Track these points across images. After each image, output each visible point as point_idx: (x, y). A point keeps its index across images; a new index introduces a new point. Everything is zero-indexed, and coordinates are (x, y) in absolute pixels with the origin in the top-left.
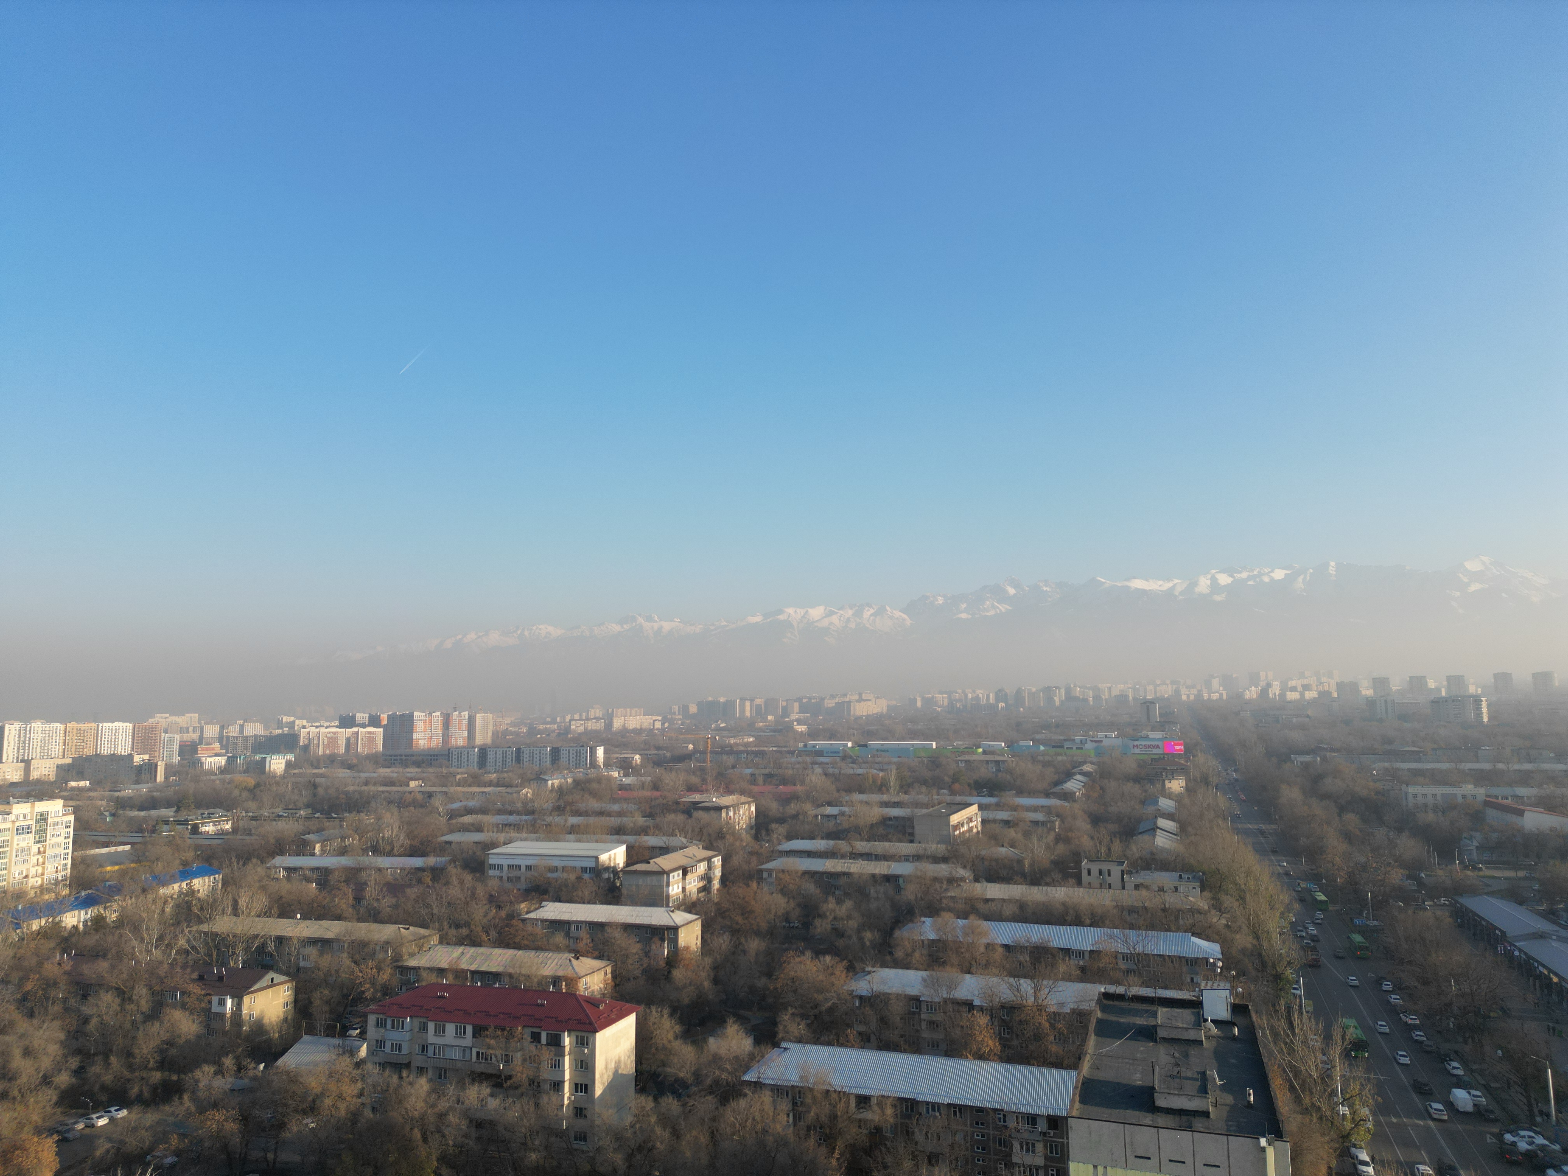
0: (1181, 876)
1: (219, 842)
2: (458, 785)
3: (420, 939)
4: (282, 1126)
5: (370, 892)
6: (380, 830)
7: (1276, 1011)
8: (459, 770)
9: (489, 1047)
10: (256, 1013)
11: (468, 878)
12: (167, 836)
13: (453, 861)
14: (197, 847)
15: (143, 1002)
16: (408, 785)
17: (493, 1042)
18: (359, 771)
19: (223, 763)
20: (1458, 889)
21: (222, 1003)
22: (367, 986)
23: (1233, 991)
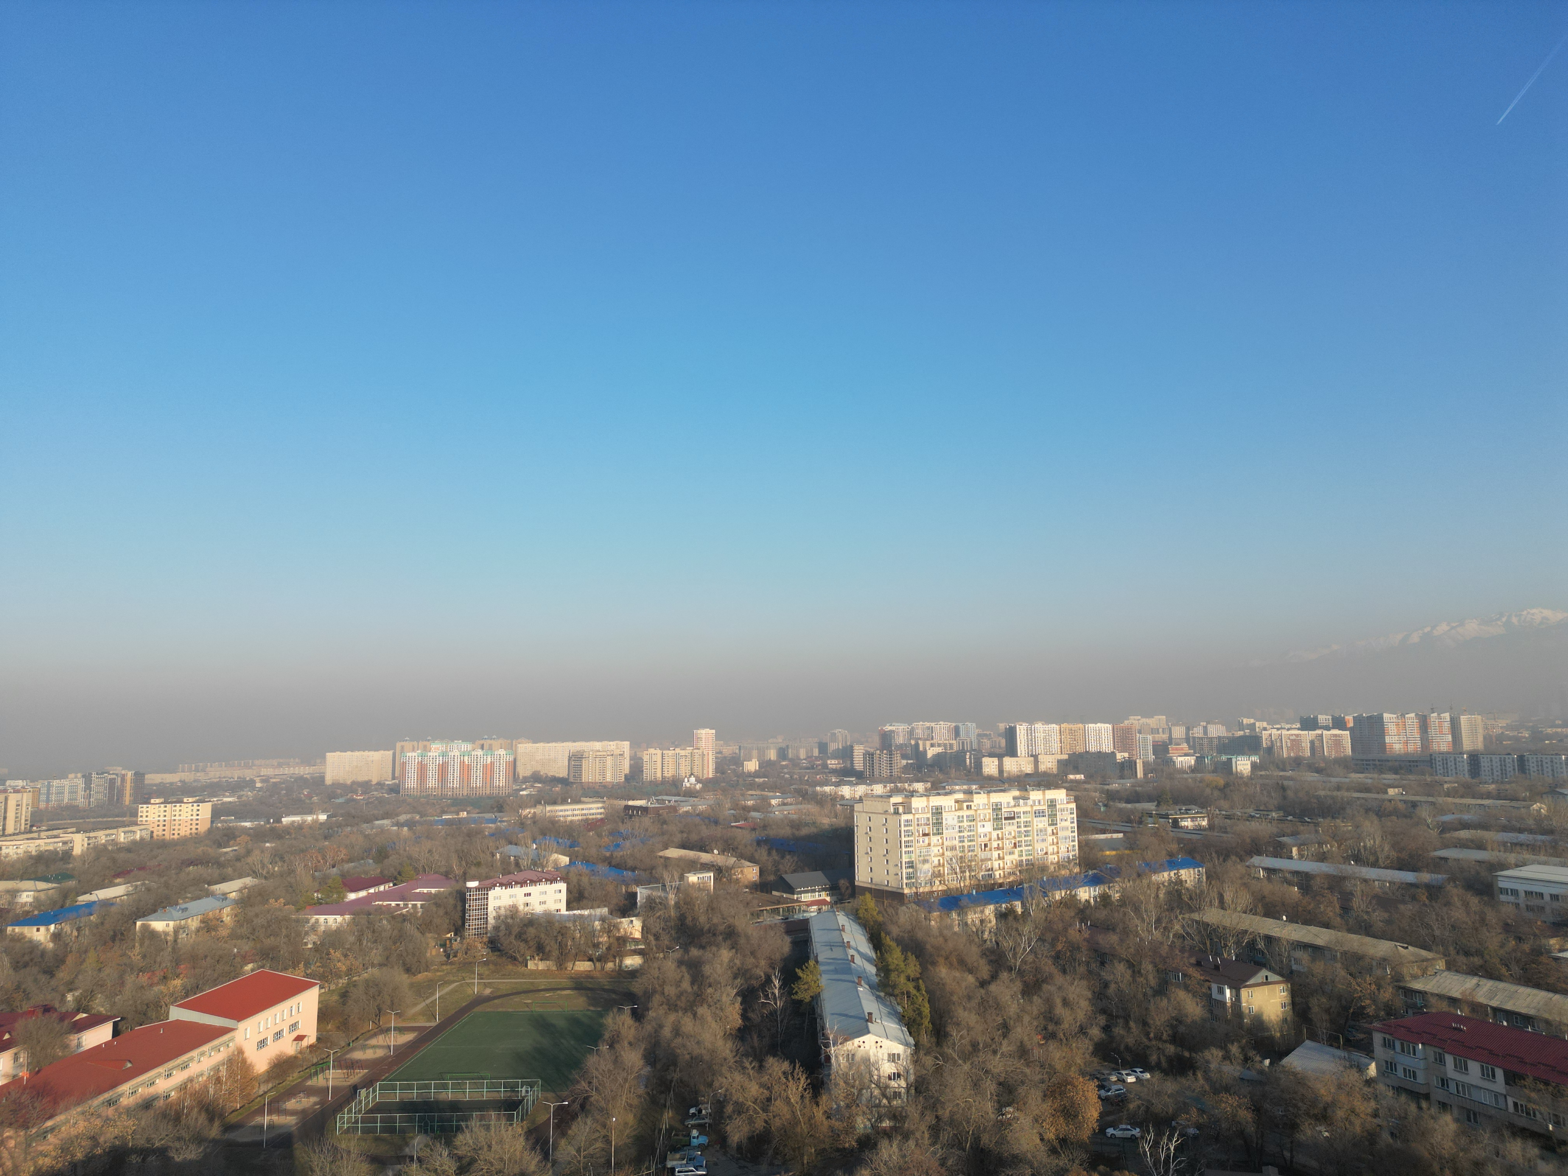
1: (1199, 837)
2: (1448, 795)
3: (1423, 961)
4: (1294, 1127)
5: (1357, 903)
6: (1360, 838)
8: (1447, 779)
9: (1529, 1100)
10: (1255, 1008)
11: (1474, 901)
12: (1153, 828)
13: (1453, 879)
14: (1180, 841)
15: (1151, 977)
16: (1387, 793)
17: (1533, 1095)
18: (1329, 776)
19: (1193, 762)
21: (1221, 992)
22: (1368, 1002)
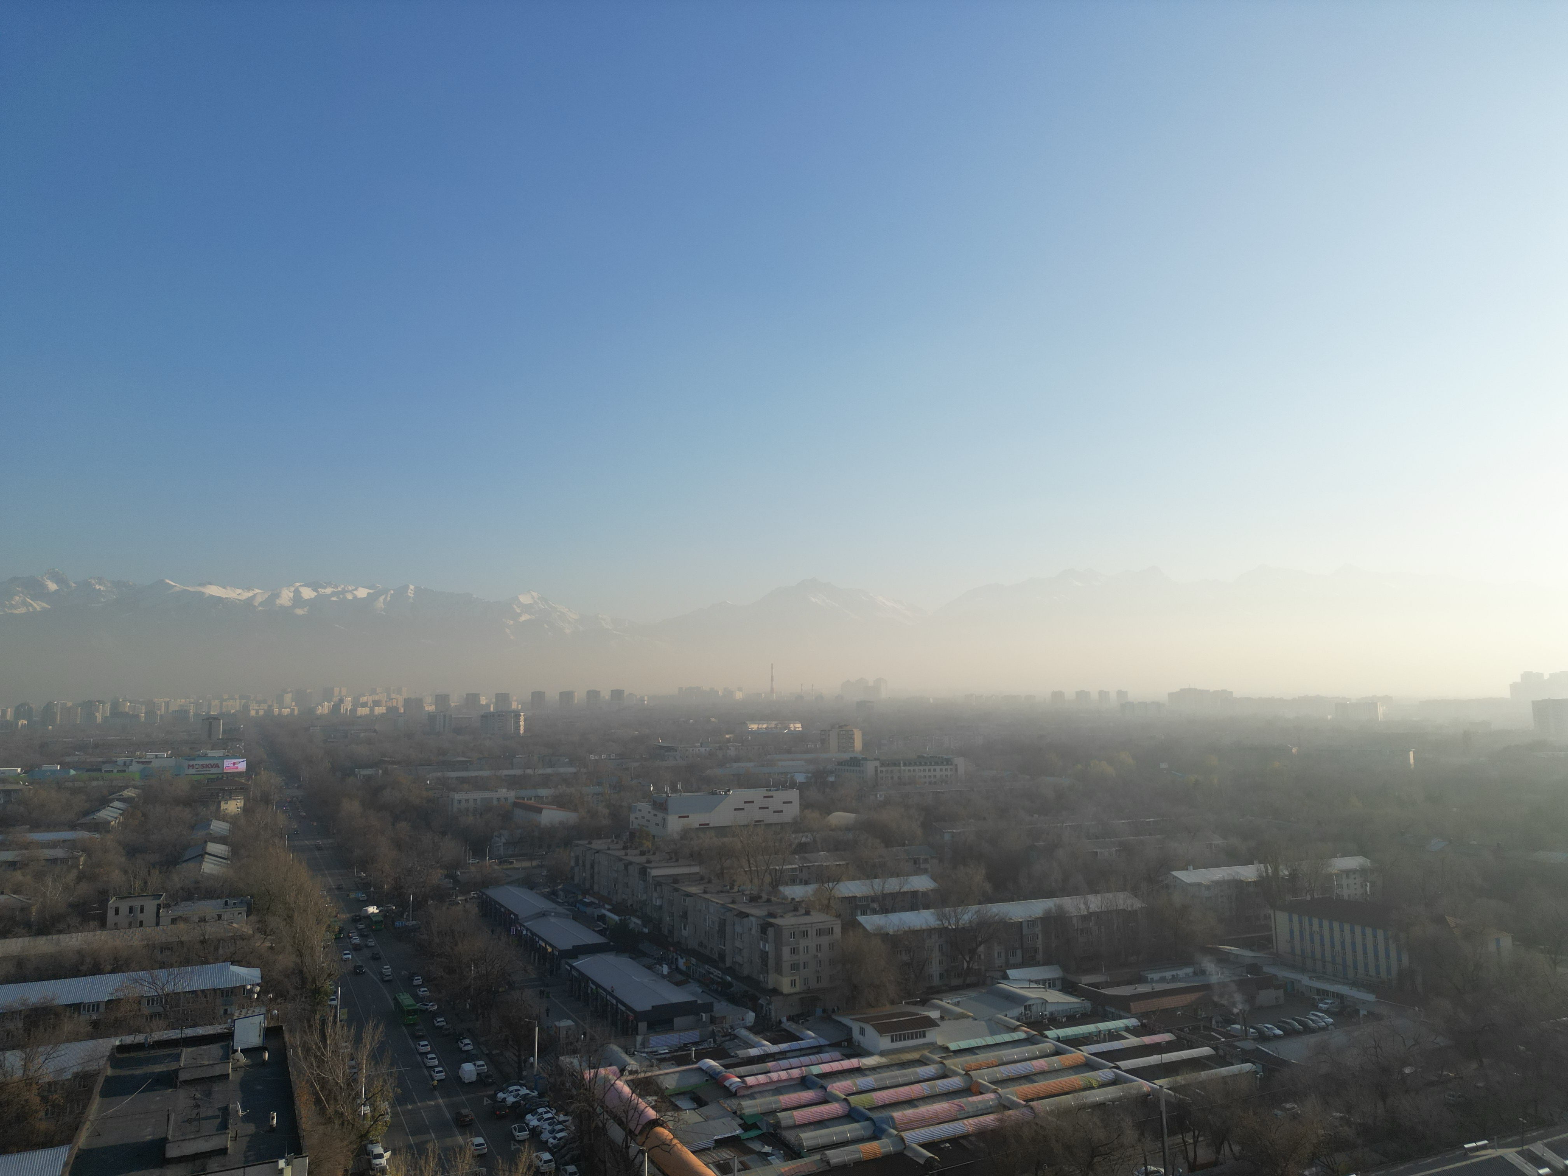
0: (226, 904)
7: (310, 1026)
20: (487, 882)
23: (268, 1015)
